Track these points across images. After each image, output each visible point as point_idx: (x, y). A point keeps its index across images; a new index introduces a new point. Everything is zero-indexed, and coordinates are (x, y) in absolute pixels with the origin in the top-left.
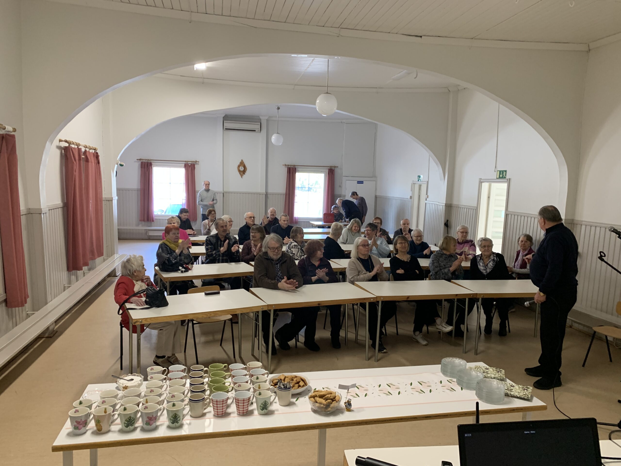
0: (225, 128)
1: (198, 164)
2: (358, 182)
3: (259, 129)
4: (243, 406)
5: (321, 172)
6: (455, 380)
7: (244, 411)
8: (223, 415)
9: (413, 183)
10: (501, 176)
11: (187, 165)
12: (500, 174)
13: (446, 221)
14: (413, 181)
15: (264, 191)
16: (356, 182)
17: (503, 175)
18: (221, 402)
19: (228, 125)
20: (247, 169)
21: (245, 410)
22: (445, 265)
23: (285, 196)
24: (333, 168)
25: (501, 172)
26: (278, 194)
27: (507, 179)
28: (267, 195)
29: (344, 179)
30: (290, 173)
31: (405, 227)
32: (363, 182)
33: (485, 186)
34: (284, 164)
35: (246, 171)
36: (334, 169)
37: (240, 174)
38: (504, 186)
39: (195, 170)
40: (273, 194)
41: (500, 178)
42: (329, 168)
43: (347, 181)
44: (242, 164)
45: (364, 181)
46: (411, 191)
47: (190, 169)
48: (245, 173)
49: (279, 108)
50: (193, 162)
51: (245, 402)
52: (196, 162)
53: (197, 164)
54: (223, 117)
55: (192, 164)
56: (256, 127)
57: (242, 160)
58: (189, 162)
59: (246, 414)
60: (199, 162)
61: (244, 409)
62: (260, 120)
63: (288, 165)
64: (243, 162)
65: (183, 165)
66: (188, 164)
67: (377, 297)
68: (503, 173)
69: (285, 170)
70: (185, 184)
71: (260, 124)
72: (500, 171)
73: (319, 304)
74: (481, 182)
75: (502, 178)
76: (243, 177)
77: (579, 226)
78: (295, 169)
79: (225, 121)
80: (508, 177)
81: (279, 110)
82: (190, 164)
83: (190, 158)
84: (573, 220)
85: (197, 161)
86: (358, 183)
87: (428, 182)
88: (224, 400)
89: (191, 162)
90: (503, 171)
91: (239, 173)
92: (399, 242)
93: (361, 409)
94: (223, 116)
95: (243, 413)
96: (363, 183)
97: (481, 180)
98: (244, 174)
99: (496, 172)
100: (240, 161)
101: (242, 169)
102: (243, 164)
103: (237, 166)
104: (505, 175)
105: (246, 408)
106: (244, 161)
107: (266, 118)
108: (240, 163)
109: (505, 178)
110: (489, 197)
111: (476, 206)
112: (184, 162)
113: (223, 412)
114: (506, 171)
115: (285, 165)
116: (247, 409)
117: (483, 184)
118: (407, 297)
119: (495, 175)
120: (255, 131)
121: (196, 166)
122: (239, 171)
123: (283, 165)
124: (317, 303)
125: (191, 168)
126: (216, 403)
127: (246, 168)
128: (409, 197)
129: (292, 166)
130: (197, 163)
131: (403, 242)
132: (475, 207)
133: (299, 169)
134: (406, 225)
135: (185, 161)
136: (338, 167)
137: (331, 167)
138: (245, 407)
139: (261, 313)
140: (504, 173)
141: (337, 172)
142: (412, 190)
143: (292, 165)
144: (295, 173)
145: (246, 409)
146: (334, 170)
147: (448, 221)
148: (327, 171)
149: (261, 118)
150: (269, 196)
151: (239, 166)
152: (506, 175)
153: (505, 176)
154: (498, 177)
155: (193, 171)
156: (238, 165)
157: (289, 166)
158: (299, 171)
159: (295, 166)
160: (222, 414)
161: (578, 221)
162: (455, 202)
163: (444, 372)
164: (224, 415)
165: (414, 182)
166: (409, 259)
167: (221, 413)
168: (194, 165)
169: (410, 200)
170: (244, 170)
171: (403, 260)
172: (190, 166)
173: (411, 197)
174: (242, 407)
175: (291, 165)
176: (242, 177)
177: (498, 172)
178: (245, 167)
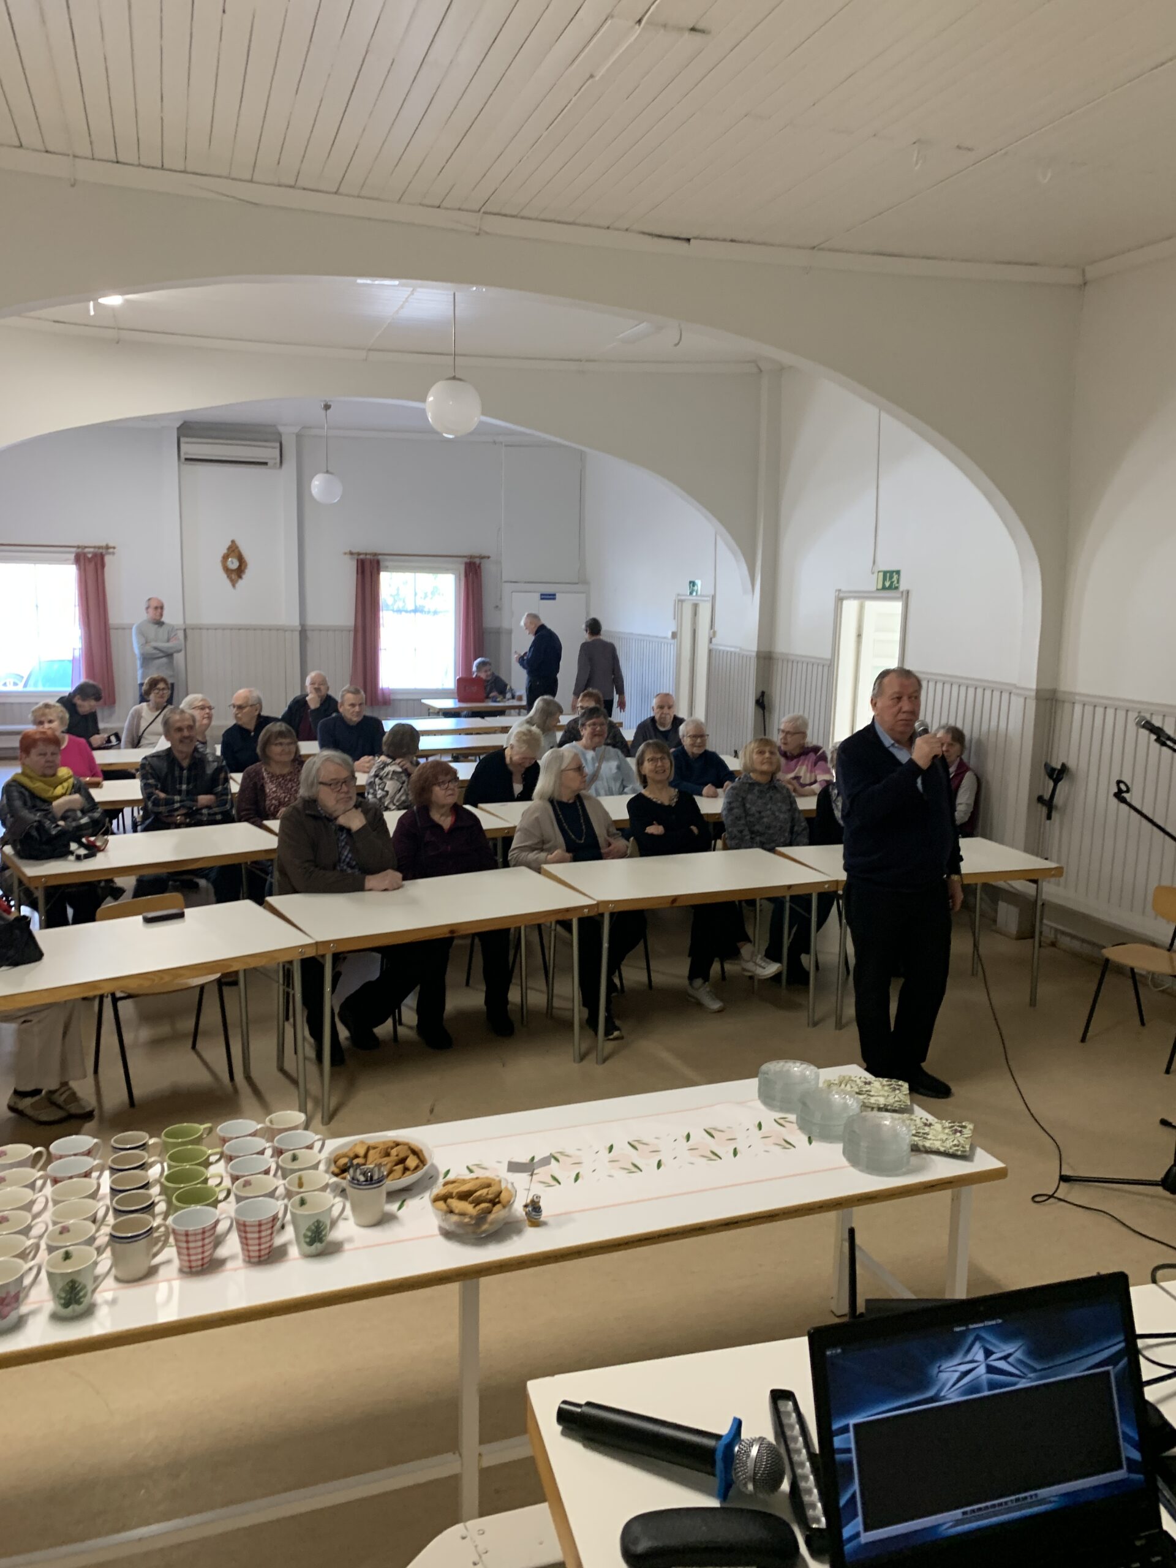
0: (183, 456)
1: (113, 553)
2: (542, 595)
3: (276, 459)
4: (260, 1238)
5: (446, 570)
6: (792, 1117)
7: (263, 1253)
8: (205, 1266)
9: (679, 601)
10: (887, 584)
11: (82, 558)
12: (884, 579)
13: (759, 694)
14: (678, 595)
15: (296, 622)
16: (538, 596)
17: (892, 583)
18: (198, 1234)
19: (192, 448)
20: (246, 565)
21: (266, 1249)
22: (760, 812)
23: (352, 634)
24: (477, 561)
25: (888, 575)
26: (334, 629)
27: (902, 592)
28: (303, 632)
29: (507, 588)
30: (363, 572)
31: (663, 716)
32: (555, 595)
33: (850, 607)
34: (347, 550)
35: (246, 571)
36: (480, 564)
37: (228, 577)
38: (897, 607)
39: (106, 569)
40: (321, 629)
41: (884, 588)
42: (466, 560)
43: (513, 593)
44: (233, 550)
45: (557, 595)
46: (675, 618)
47: (91, 568)
48: (244, 577)
49: (327, 407)
50: (99, 547)
51: (263, 1228)
52: (107, 547)
53: (109, 553)
54: (178, 429)
55: (95, 555)
56: (269, 453)
57: (233, 542)
58: (87, 550)
59: (268, 1258)
60: (114, 548)
61: (263, 1247)
62: (280, 434)
63: (359, 554)
64: (237, 547)
65: (72, 556)
66: (85, 554)
67: (599, 904)
68: (891, 578)
69: (351, 566)
70: (77, 608)
71: (278, 445)
72: (885, 573)
73: (452, 932)
74: (840, 600)
75: (890, 588)
76: (237, 585)
77: (1067, 706)
78: (378, 562)
79: (182, 440)
80: (903, 586)
81: (328, 411)
82: (89, 553)
83: (92, 539)
84: (1054, 691)
85: (111, 544)
86: (542, 599)
87: (714, 597)
88: (206, 1229)
89: (94, 547)
90: (891, 572)
91: (227, 574)
92: (648, 756)
93: (565, 1217)
94: (178, 426)
95: (260, 1257)
96: (554, 599)
97: (842, 595)
98: (240, 577)
99: (876, 574)
100: (229, 543)
101: (233, 564)
102: (236, 550)
103: (219, 558)
104: (896, 582)
105: (266, 1243)
106: (238, 544)
107: (296, 430)
108: (229, 549)
109: (897, 588)
110: (859, 636)
111: (829, 656)
112: (74, 550)
113: (206, 1260)
114: (898, 572)
115: (351, 553)
116: (270, 1246)
117: (845, 602)
118: (671, 899)
119: (873, 582)
120: (265, 464)
121: (107, 559)
122: (227, 570)
123: (345, 554)
124: (446, 930)
125: (93, 564)
126: (184, 1238)
127: (245, 562)
128: (670, 635)
129: (368, 557)
130: (111, 550)
131: (659, 756)
132: (826, 660)
133: (387, 564)
134: (666, 710)
135: (78, 547)
136: (489, 557)
137: (471, 557)
138: (263, 1240)
139: (299, 964)
140: (895, 577)
141: (489, 570)
142: (678, 615)
143: (368, 551)
144: (379, 574)
145: (268, 1245)
146: (479, 566)
147: (763, 693)
148: (462, 568)
149: (281, 429)
150: (309, 634)
151: (225, 558)
152: (898, 582)
153: (897, 585)
154: (880, 586)
155: (99, 573)
156: (222, 555)
157: (362, 557)
158: (387, 569)
159: (375, 554)
160: (202, 1265)
161: (1065, 692)
162: (781, 647)
163: (767, 1097)
164: (207, 1268)
165: (680, 598)
166: (675, 800)
167: (200, 1263)
168: (102, 556)
169: (673, 641)
170: (240, 566)
171: (659, 802)
172: (90, 560)
173: (674, 635)
174: (257, 1242)
175: (366, 554)
176: (234, 586)
177: (881, 574)
178: (241, 559)
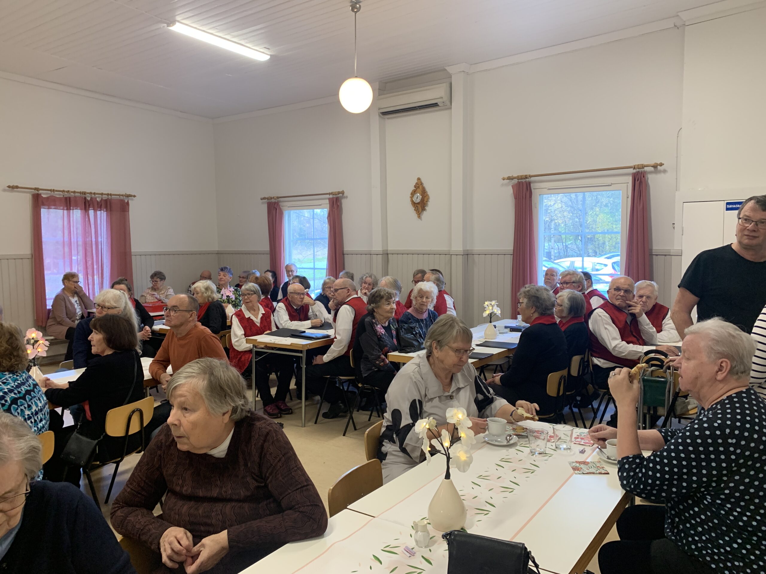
0: (379, 112)
1: (347, 197)
3: (443, 98)
15: (461, 248)
20: (428, 199)
28: (466, 256)
30: (518, 197)
35: (429, 203)
37: (415, 210)
42: (634, 172)
44: (419, 187)
48: (426, 208)
52: (343, 193)
53: (343, 197)
54: (378, 90)
57: (419, 179)
58: (334, 196)
60: (346, 193)
62: (450, 75)
63: (514, 178)
64: (422, 184)
69: (509, 192)
71: (446, 85)
76: (422, 217)
78: (531, 185)
83: (337, 186)
85: (342, 190)
86: (727, 209)
91: (414, 206)
98: (424, 209)
100: (415, 181)
101: (418, 197)
102: (421, 187)
103: (409, 194)
106: (423, 181)
107: (462, 67)
108: (415, 186)
115: (508, 178)
120: (436, 104)
121: (342, 202)
122: (414, 204)
123: (504, 179)
127: (427, 195)
129: (522, 180)
130: (344, 195)
133: (538, 186)
144: (532, 197)
148: (630, 183)
149: (450, 70)
150: (471, 258)
151: (413, 193)
156: (410, 191)
157: (516, 181)
158: (540, 190)
168: (340, 199)
170: (422, 200)
172: (335, 202)
176: (420, 217)
178: (424, 193)
